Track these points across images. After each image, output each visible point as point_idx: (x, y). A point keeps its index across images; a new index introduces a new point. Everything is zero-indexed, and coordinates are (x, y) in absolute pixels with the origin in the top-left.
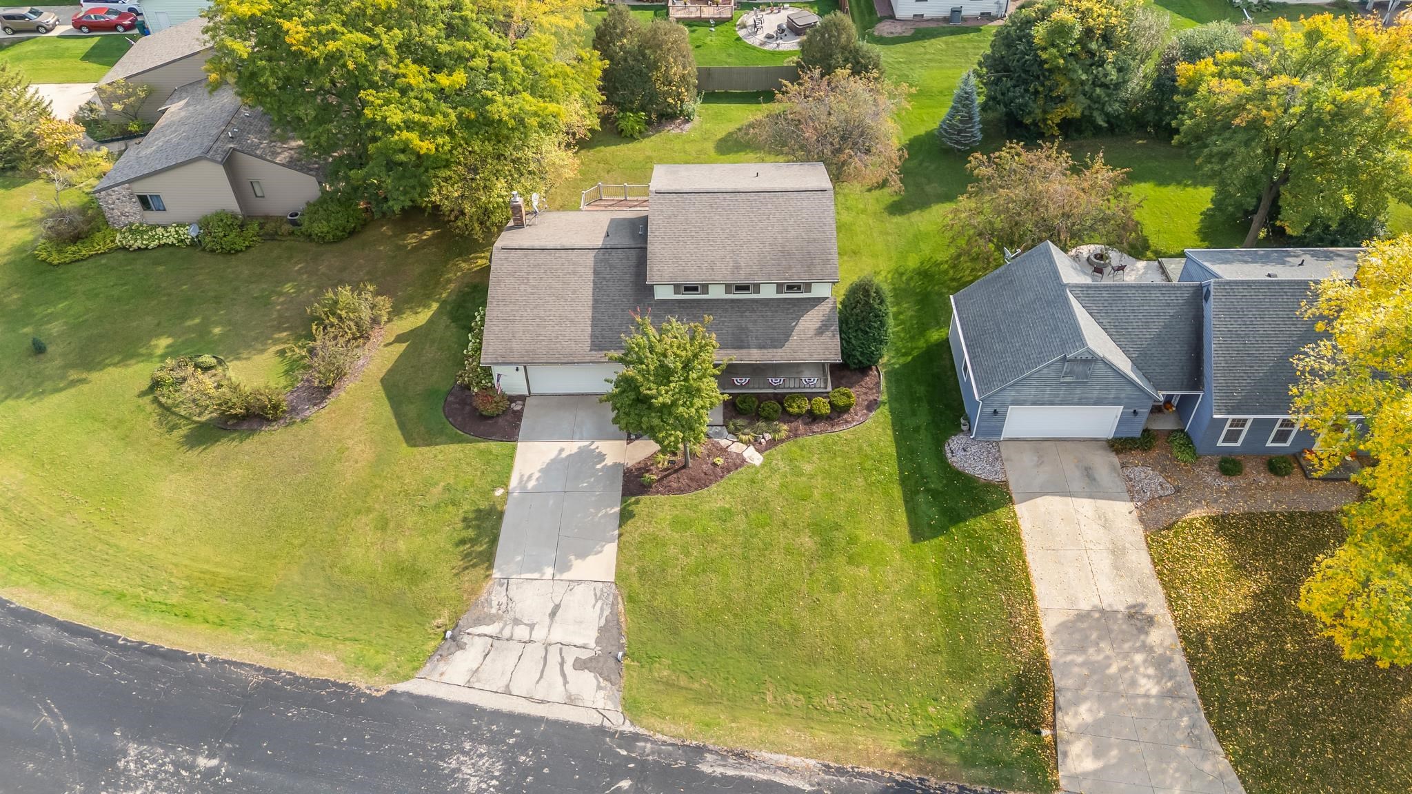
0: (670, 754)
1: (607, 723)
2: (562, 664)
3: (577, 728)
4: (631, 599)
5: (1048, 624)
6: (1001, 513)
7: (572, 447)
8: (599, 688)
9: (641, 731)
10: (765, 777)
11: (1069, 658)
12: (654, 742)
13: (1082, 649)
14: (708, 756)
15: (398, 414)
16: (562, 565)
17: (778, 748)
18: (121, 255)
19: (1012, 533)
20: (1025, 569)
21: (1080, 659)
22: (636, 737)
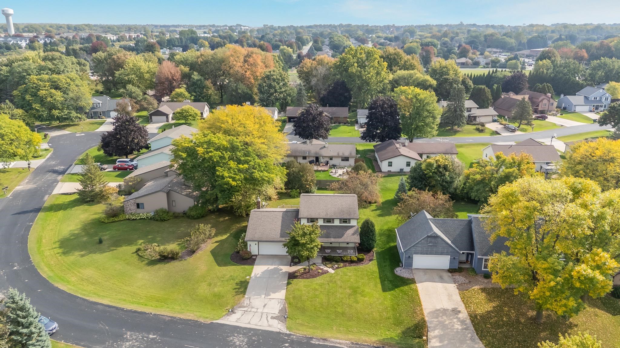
0: (301, 339)
1: (281, 331)
2: (267, 318)
3: (272, 332)
4: (290, 304)
5: (426, 312)
6: (412, 286)
7: (272, 267)
8: (279, 323)
9: (292, 333)
10: (332, 345)
11: (432, 320)
12: (297, 336)
13: (437, 318)
14: (314, 339)
15: (215, 260)
16: (267, 294)
17: (337, 338)
18: (127, 221)
19: (416, 291)
20: (419, 298)
21: (436, 320)
22: (291, 335)
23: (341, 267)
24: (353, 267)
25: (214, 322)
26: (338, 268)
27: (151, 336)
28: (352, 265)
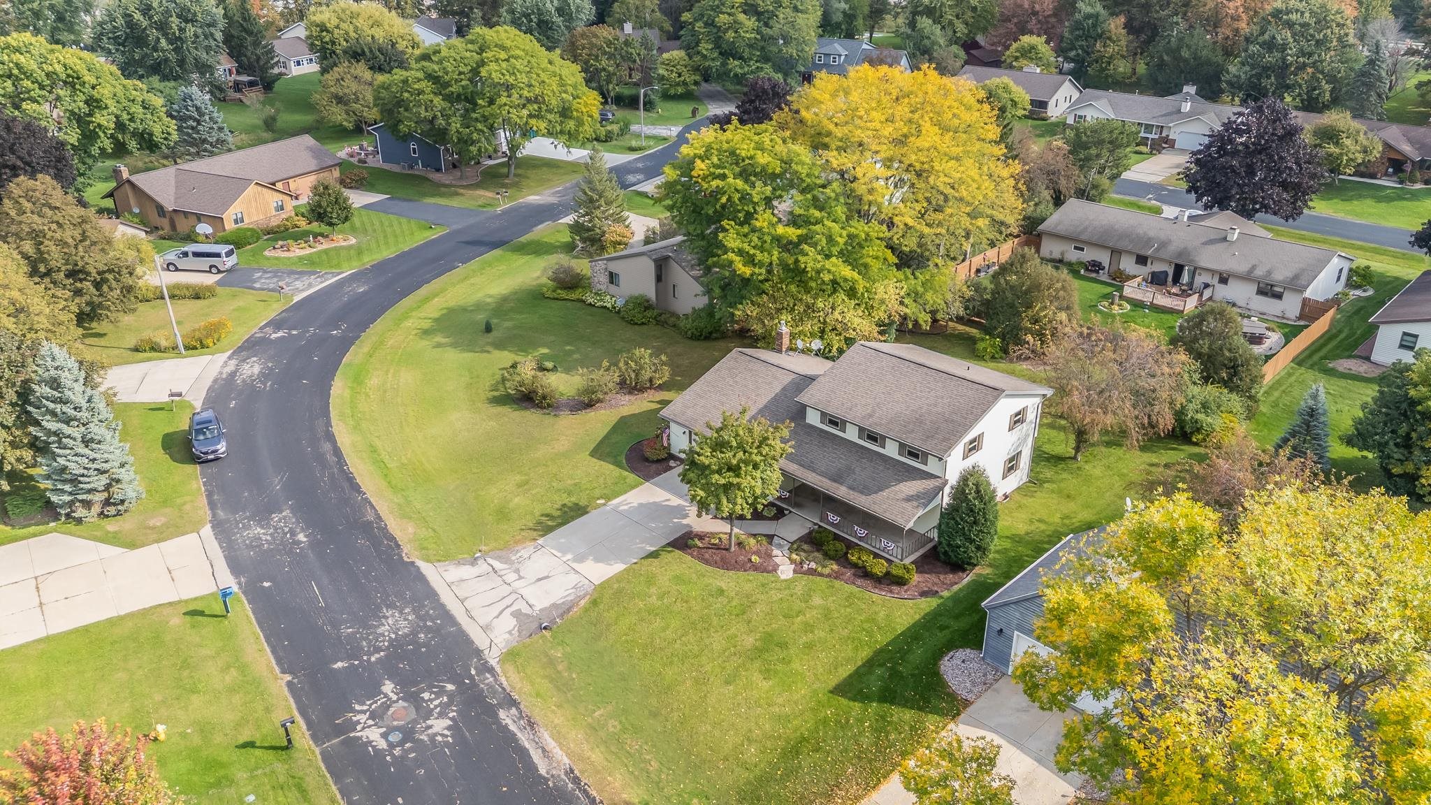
0: (495, 692)
1: (486, 652)
2: (507, 607)
3: (468, 641)
4: (594, 603)
7: (675, 501)
8: (510, 632)
9: (498, 669)
10: (527, 745)
12: (496, 680)
14: (514, 711)
15: (607, 438)
16: (580, 559)
17: (558, 737)
22: (491, 670)
23: (821, 575)
24: (848, 588)
25: (420, 563)
26: (812, 572)
27: (301, 537)
28: (859, 582)
